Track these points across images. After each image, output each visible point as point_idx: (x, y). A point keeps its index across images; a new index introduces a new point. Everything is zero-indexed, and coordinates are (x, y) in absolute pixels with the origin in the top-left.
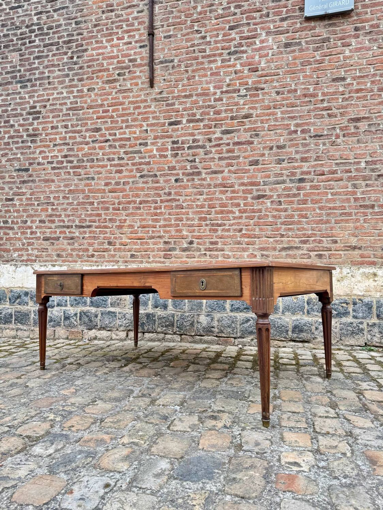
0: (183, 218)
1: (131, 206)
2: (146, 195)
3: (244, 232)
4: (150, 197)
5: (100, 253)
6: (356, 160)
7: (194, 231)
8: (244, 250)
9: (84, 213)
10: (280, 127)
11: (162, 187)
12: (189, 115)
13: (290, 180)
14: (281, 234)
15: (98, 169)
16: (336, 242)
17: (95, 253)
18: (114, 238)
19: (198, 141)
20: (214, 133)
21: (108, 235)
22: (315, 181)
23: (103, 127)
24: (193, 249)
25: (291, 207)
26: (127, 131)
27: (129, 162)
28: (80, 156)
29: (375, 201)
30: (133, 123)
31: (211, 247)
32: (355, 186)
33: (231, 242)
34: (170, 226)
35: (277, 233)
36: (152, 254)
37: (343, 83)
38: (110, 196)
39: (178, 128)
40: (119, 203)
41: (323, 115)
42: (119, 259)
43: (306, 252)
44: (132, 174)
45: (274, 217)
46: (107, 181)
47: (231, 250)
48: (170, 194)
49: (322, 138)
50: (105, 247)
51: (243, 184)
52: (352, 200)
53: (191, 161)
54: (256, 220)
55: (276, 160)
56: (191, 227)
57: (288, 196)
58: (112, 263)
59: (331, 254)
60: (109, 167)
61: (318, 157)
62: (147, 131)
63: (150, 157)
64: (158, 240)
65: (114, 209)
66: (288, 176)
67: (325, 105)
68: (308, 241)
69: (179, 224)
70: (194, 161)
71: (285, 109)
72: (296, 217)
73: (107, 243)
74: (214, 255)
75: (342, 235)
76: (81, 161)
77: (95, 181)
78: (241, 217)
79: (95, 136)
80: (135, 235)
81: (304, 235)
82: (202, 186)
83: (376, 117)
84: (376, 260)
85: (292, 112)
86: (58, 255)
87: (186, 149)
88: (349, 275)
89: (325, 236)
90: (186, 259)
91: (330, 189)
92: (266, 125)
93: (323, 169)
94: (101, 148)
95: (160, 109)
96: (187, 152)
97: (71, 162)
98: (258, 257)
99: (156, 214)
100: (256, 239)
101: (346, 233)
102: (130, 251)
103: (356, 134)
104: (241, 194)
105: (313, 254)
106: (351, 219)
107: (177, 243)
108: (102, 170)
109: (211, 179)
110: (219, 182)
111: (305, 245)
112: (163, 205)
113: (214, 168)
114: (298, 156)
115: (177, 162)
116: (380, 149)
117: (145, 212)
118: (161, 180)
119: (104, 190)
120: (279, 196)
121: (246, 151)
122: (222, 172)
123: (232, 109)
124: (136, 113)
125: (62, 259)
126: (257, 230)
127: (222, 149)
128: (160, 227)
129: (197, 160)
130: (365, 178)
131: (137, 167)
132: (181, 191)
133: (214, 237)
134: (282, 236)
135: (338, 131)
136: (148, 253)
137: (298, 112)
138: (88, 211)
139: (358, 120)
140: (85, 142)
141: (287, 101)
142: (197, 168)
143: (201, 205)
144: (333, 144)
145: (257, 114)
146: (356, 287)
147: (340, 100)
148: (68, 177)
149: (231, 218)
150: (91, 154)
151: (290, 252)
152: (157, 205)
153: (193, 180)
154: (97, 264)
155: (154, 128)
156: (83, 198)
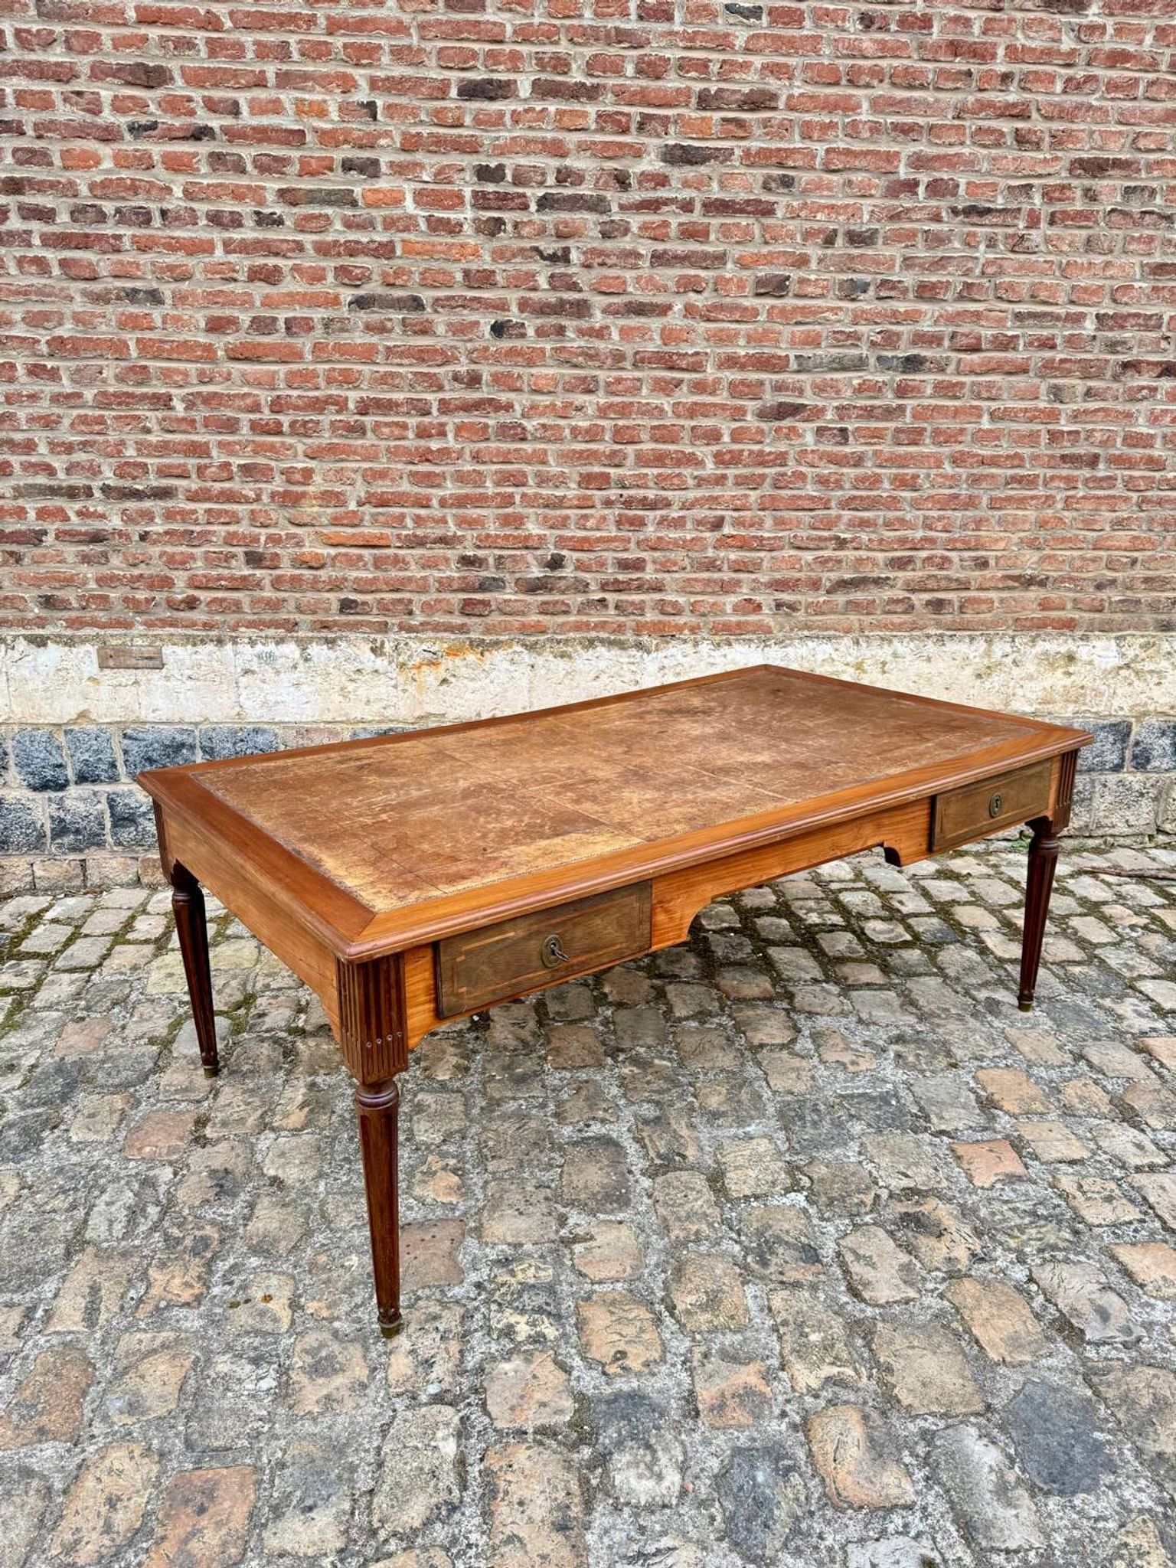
0: (524, 475)
1: (326, 418)
2: (385, 380)
3: (727, 530)
4: (397, 388)
5: (220, 595)
6: (1074, 309)
7: (564, 522)
8: (726, 588)
9: (131, 439)
10: (864, 163)
11: (443, 352)
12: (541, 63)
13: (879, 359)
14: (837, 538)
15: (171, 259)
16: (983, 564)
17: (197, 593)
18: (270, 538)
19: (578, 178)
20: (638, 153)
21: (243, 528)
22: (951, 368)
23: (174, 66)
24: (562, 584)
25: (875, 453)
26: (287, 97)
27: (308, 239)
28: (84, 190)
29: (1103, 444)
30: (310, 68)
31: (621, 577)
32: (1057, 393)
33: (687, 561)
34: (481, 501)
35: (826, 534)
36: (418, 599)
37: (1075, 20)
38: (235, 375)
39: (501, 115)
40: (277, 406)
41: (1002, 134)
42: (298, 617)
43: (902, 594)
44: (318, 288)
45: (822, 481)
46: (218, 312)
47: (686, 588)
48: (474, 380)
49: (988, 219)
50: (238, 573)
51: (731, 362)
52: (1044, 438)
53: (553, 258)
54: (767, 489)
55: (842, 283)
56: (555, 507)
57: (869, 413)
58: (271, 632)
59: (968, 600)
60: (219, 252)
61: (968, 286)
62: (371, 107)
63: (390, 224)
64: (439, 551)
65: (255, 427)
66: (873, 344)
67: (1011, 98)
68: (910, 560)
69: (511, 496)
70: (564, 257)
71: (882, 90)
72: (886, 485)
73: (242, 558)
74: (632, 603)
75: (1002, 545)
76: (91, 214)
77: (167, 308)
78: (720, 480)
79: (142, 106)
80: (350, 530)
81: (903, 541)
82: (591, 357)
83: (1149, 167)
84: (1076, 615)
85: (905, 106)
86: (48, 602)
87: (533, 207)
88: (1009, 660)
89: (958, 545)
90: (541, 618)
91: (989, 399)
92: (820, 148)
93: (977, 329)
94: (175, 164)
95: (421, 17)
96: (536, 217)
97: (46, 215)
98: (765, 610)
99: (426, 456)
100: (762, 554)
101: (1015, 538)
102: (335, 586)
103: (1087, 219)
104: (722, 398)
105: (919, 599)
106: (1032, 498)
107: (508, 563)
108: (191, 262)
109: (625, 332)
110: (651, 348)
111: (900, 574)
112: (451, 422)
113: (637, 295)
114: (909, 279)
115: (499, 255)
116: (1143, 279)
117: (383, 443)
118: (441, 321)
119: (209, 349)
120: (842, 411)
121: (747, 239)
122: (664, 310)
123: (704, 65)
124: (322, 22)
125: (66, 614)
126: (769, 523)
127: (665, 224)
128: (443, 503)
129: (574, 256)
130: (1088, 370)
131: (339, 262)
132: (516, 371)
133: (632, 546)
134: (842, 544)
135: (1037, 200)
136: (406, 596)
137: (927, 108)
138: (148, 431)
139: (1096, 168)
140: (94, 125)
141: (896, 63)
142: (574, 287)
143: (588, 431)
144: (1018, 244)
145: (790, 97)
146: (1019, 692)
147: (1059, 87)
148: (40, 281)
149: (691, 482)
150: (134, 188)
151: (859, 596)
152: (427, 420)
153: (561, 331)
154: (214, 633)
155: (403, 100)
156: (120, 379)
